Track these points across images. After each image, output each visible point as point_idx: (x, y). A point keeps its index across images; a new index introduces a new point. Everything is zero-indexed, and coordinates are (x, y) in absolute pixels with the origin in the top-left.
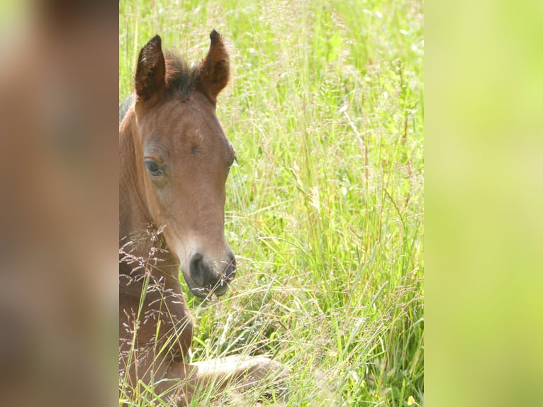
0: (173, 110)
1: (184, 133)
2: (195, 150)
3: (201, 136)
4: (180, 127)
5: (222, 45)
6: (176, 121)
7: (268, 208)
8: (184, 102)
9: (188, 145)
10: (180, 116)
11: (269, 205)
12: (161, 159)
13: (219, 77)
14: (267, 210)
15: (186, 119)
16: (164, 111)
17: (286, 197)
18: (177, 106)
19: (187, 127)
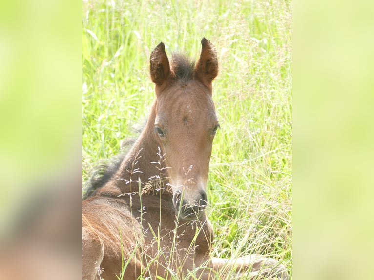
0: (174, 93)
1: (179, 108)
2: (185, 120)
3: (190, 111)
4: (177, 104)
5: (210, 48)
6: (175, 100)
7: (274, 151)
8: (183, 87)
9: (181, 117)
10: (178, 97)
11: (274, 149)
12: (163, 126)
13: (210, 70)
14: (273, 153)
15: (181, 99)
16: (169, 93)
17: (287, 144)
18: (178, 90)
19: (181, 104)
